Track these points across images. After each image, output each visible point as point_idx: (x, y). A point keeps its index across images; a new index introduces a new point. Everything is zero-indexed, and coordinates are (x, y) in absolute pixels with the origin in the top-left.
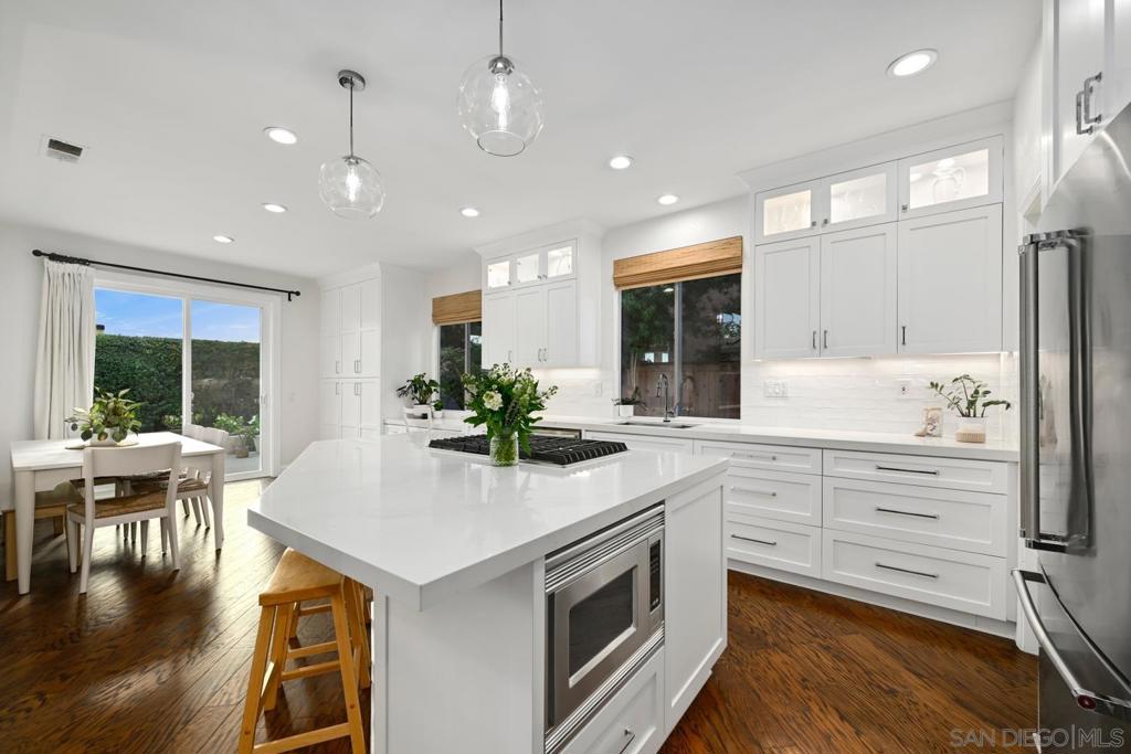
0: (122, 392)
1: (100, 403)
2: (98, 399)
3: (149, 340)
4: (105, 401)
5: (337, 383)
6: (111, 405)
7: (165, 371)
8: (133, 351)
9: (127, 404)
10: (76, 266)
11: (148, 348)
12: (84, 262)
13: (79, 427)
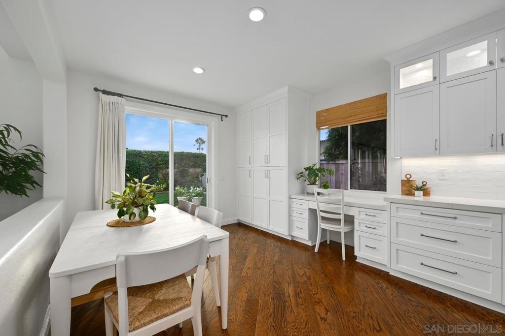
0: (145, 178)
1: (130, 187)
2: (129, 184)
3: (146, 152)
4: (133, 185)
5: (250, 170)
6: (138, 189)
7: (152, 165)
8: (140, 156)
9: (148, 188)
10: (116, 97)
11: (145, 155)
12: (120, 95)
13: (116, 206)
